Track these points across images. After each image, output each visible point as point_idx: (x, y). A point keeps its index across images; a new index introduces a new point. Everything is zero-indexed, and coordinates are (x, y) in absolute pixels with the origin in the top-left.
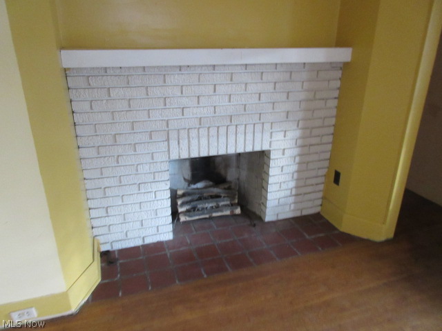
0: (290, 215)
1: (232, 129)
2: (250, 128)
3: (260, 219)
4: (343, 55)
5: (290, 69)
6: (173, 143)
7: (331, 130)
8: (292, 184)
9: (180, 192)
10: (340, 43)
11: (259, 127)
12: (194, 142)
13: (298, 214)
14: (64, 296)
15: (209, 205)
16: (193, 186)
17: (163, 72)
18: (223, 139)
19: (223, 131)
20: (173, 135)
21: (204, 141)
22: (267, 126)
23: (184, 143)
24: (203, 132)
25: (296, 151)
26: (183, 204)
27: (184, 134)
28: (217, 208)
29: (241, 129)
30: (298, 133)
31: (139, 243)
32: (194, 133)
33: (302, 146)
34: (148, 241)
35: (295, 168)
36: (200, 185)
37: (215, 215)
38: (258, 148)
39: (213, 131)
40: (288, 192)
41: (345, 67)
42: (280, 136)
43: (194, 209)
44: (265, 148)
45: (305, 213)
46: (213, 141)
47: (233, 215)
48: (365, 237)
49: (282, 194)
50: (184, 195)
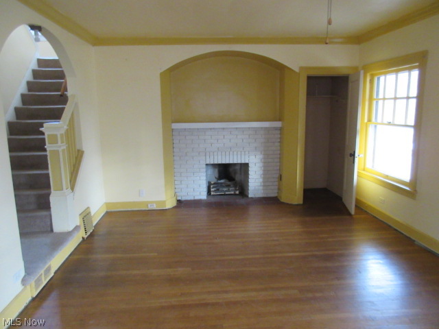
0: (261, 196)
1: (231, 153)
2: (239, 153)
3: (248, 196)
4: (278, 124)
5: (256, 130)
6: (208, 157)
7: (279, 156)
8: (261, 180)
9: (212, 183)
10: (275, 120)
11: (243, 153)
12: (216, 157)
13: (265, 196)
14: (164, 202)
15: (225, 189)
16: (219, 181)
17: (205, 130)
18: (227, 157)
19: (227, 153)
20: (208, 154)
21: (220, 157)
22: (247, 153)
23: (212, 157)
24: (219, 153)
25: (261, 165)
26: (213, 187)
27: (211, 154)
28: (229, 191)
29: (235, 153)
30: (261, 156)
31: (192, 198)
32: (215, 154)
33: (264, 163)
34: (197, 198)
35: (261, 172)
36: (222, 181)
37: (227, 193)
38: (243, 162)
39: (224, 153)
40: (259, 184)
41: (281, 129)
42: (253, 157)
43: (218, 190)
44: (247, 162)
45: (269, 196)
46: (224, 157)
47: (235, 194)
48: (290, 203)
49: (256, 184)
50: (214, 184)
